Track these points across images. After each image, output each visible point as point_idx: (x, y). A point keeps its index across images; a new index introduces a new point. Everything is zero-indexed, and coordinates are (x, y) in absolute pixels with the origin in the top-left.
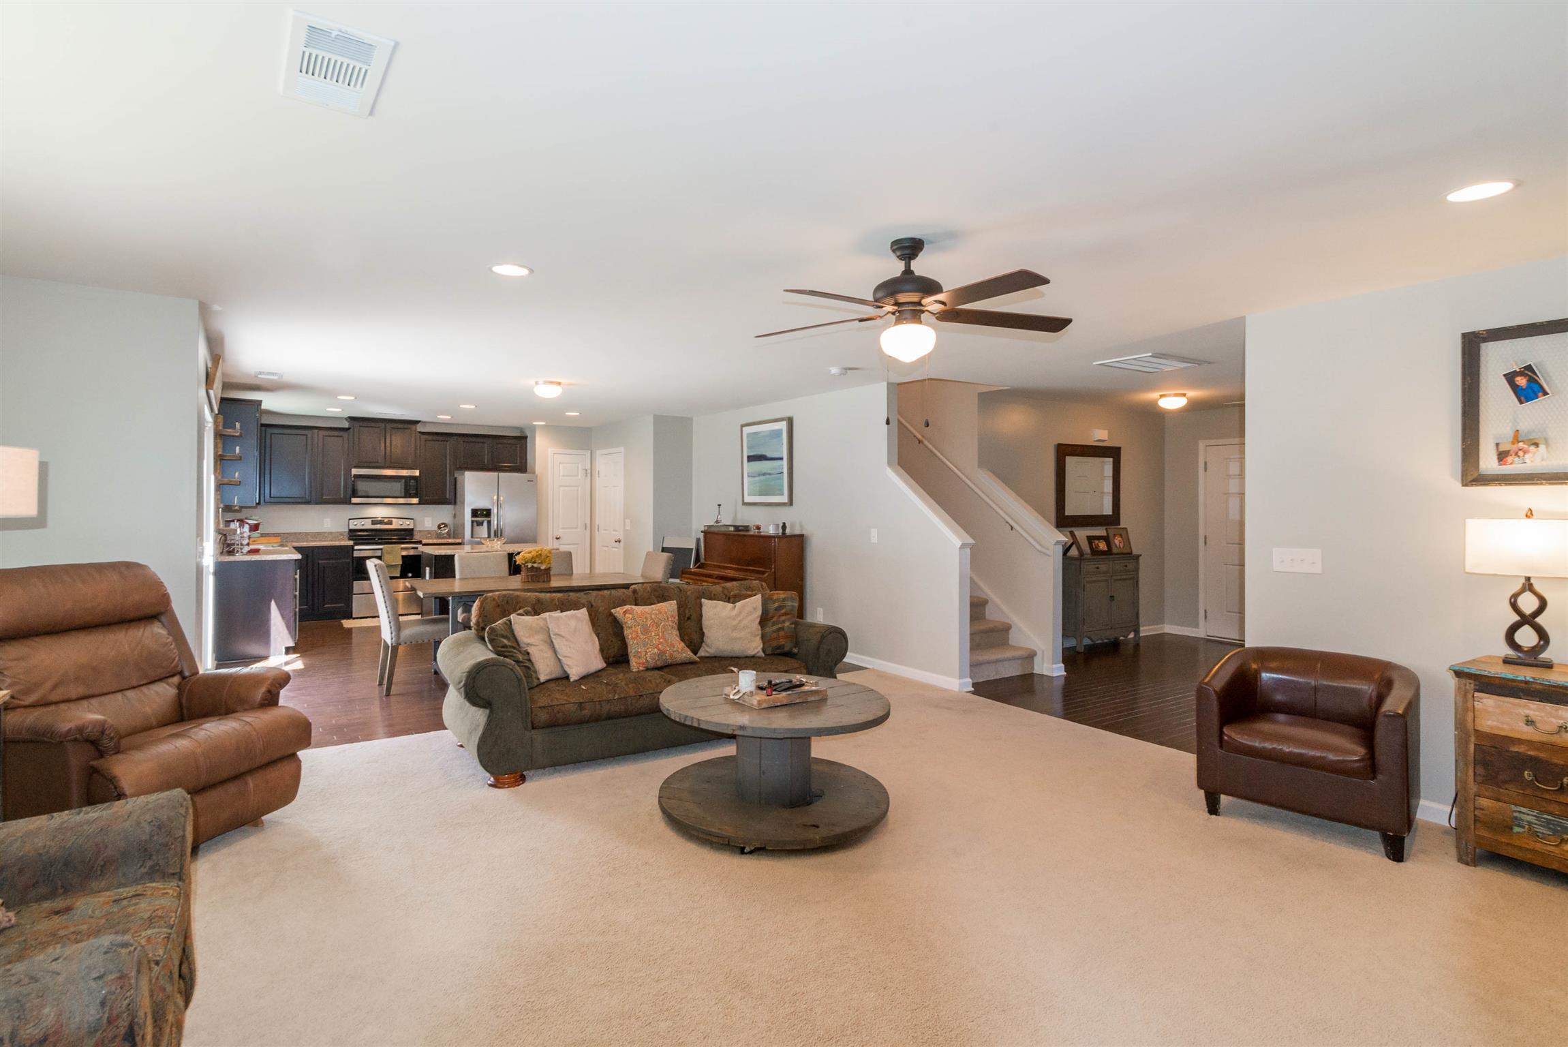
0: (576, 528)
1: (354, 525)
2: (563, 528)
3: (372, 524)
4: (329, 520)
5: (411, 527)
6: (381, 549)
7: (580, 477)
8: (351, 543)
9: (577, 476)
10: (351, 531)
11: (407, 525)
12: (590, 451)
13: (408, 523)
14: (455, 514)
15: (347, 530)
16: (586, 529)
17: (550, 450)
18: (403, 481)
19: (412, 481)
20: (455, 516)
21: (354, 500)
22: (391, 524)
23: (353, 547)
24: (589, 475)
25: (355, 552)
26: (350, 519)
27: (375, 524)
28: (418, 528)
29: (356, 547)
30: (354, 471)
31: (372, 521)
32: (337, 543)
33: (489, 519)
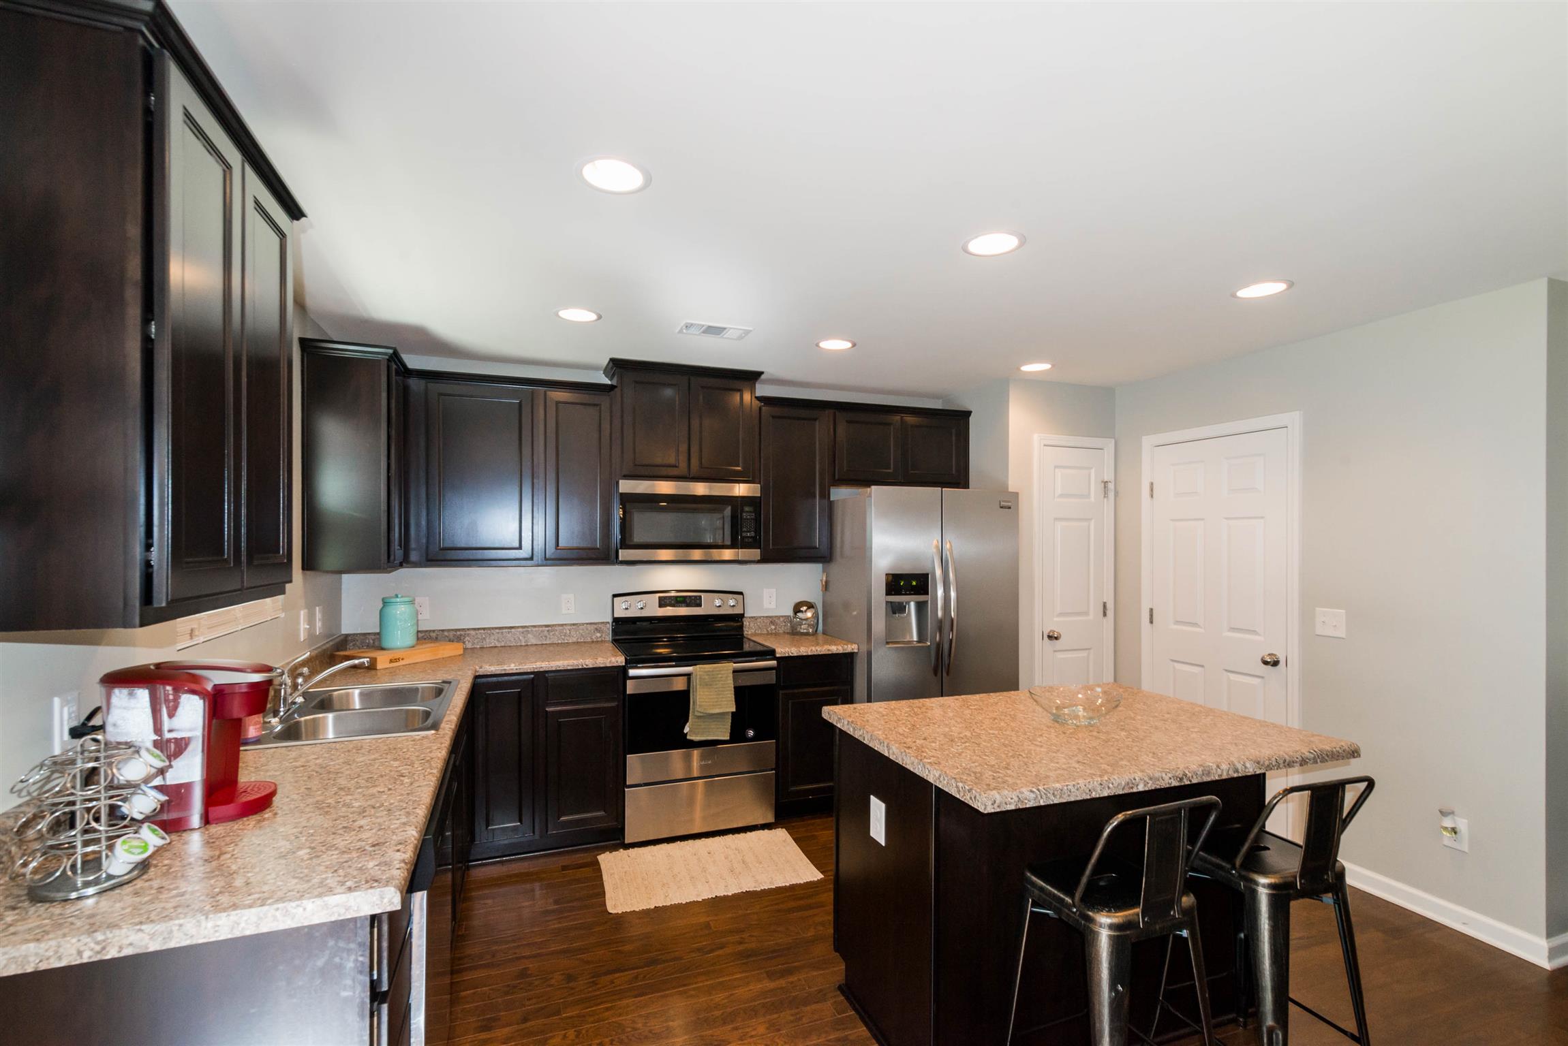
0: (1086, 613)
1: (627, 609)
2: (1061, 614)
3: (661, 606)
4: (571, 596)
5: (738, 611)
6: (688, 675)
7: (1092, 499)
8: (619, 660)
9: (1088, 496)
10: (617, 621)
11: (728, 606)
12: (1113, 441)
13: (732, 603)
14: (827, 582)
15: (610, 620)
16: (1105, 614)
17: (1036, 437)
18: (728, 511)
19: (747, 509)
20: (826, 586)
21: (624, 554)
22: (700, 605)
23: (623, 671)
24: (1111, 495)
25: (629, 682)
26: (615, 596)
27: (665, 606)
28: (749, 613)
29: (632, 672)
30: (626, 486)
31: (660, 598)
32: (588, 662)
33: (921, 598)
